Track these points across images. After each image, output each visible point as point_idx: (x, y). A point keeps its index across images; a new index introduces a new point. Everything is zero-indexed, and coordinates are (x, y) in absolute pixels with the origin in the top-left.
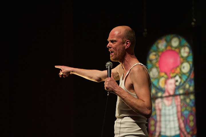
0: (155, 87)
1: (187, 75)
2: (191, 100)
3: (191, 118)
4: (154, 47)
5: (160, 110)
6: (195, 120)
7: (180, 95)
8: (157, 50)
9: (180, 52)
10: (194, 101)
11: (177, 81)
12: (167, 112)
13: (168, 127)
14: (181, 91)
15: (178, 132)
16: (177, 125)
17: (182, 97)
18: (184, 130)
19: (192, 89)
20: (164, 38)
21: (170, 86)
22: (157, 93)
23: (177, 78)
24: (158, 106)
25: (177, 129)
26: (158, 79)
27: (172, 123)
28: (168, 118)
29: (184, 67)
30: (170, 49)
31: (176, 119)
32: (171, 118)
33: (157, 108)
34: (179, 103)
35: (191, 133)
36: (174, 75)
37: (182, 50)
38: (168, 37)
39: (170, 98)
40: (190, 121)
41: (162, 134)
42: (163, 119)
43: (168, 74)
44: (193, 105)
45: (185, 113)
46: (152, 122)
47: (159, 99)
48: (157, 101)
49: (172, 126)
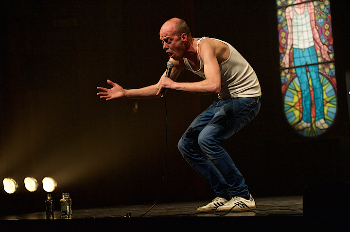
2: (325, 6)
3: (327, 26)
5: (291, 20)
6: (331, 29)
10: (329, 7)
12: (299, 21)
13: (301, 38)
15: (312, 44)
16: (311, 35)
18: (318, 41)
22: (287, 1)
24: (289, 16)
27: (305, 33)
28: (300, 28)
31: (310, 28)
32: (305, 28)
33: (288, 18)
34: (313, 11)
35: (326, 43)
39: (303, 5)
40: (326, 30)
42: (294, 30)
44: (327, 12)
45: (319, 21)
46: (283, 35)
47: (290, 8)
48: (287, 10)
49: (306, 37)
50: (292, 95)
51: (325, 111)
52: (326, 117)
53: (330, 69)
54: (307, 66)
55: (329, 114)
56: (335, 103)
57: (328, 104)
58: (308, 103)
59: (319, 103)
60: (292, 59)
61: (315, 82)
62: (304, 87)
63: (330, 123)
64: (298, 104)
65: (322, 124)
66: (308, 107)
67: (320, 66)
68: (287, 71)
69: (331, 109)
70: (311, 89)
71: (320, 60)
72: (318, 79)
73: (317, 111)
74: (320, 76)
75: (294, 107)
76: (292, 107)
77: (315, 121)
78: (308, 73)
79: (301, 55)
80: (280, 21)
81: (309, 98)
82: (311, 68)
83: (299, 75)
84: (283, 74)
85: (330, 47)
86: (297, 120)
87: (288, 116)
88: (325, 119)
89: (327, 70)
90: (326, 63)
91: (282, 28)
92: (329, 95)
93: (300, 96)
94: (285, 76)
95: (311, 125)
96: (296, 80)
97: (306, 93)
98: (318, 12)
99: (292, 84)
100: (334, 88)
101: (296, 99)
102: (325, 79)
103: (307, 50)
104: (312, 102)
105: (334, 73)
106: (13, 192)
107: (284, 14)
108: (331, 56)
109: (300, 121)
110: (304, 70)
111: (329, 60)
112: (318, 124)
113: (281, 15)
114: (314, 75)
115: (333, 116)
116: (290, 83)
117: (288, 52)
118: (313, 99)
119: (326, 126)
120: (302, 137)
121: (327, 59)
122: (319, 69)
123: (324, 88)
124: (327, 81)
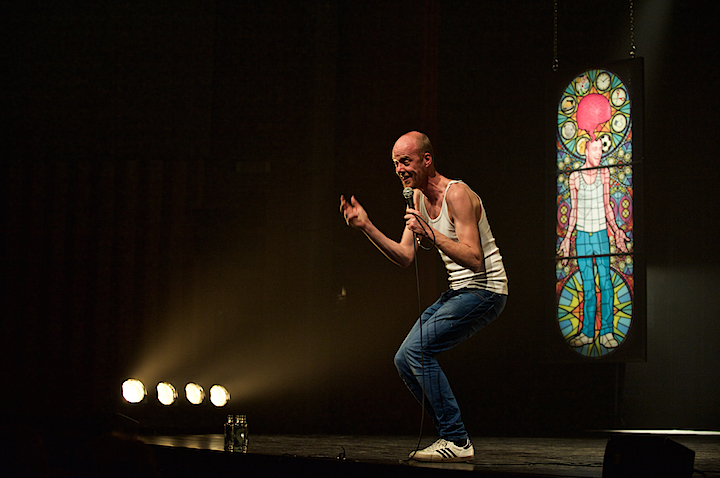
0: (571, 153)
1: (622, 135)
2: (625, 175)
3: (626, 204)
4: (570, 89)
5: (577, 191)
6: (631, 208)
7: (609, 167)
8: (575, 94)
9: (611, 98)
10: (630, 177)
11: (605, 144)
12: (588, 193)
13: (589, 217)
14: (611, 162)
15: (604, 227)
16: (603, 215)
17: (612, 170)
18: (612, 223)
19: (628, 157)
20: (586, 75)
21: (594, 152)
22: (572, 163)
23: (606, 139)
24: (574, 184)
25: (604, 220)
26: (576, 139)
27: (595, 211)
28: (588, 203)
29: (616, 122)
30: (595, 93)
31: (602, 204)
32: (595, 205)
33: (572, 187)
34: (607, 180)
36: (601, 134)
37: (615, 95)
38: (593, 73)
40: (624, 209)
41: (578, 228)
42: (580, 205)
43: (591, 133)
44: (628, 183)
45: (616, 195)
46: (564, 210)
47: (576, 173)
48: (572, 176)
49: (595, 217)
50: (570, 297)
51: (615, 323)
52: (616, 331)
53: (626, 264)
54: (594, 256)
55: (620, 327)
56: (630, 312)
57: (620, 313)
58: (592, 309)
59: (608, 310)
60: (573, 246)
61: (603, 280)
62: (588, 286)
63: (621, 339)
64: (577, 310)
65: (608, 340)
66: (592, 315)
67: (613, 259)
68: (565, 261)
69: (623, 321)
70: (598, 290)
71: (613, 250)
72: (608, 277)
73: (604, 322)
74: (612, 272)
75: (571, 313)
76: (569, 313)
77: (599, 335)
78: (595, 268)
79: (587, 242)
80: (562, 191)
81: (594, 303)
82: (599, 261)
83: (582, 270)
84: (560, 266)
85: (628, 234)
86: (575, 332)
87: (562, 325)
88: (613, 334)
89: (622, 265)
90: (620, 255)
91: (563, 201)
92: (622, 300)
93: (581, 299)
94: (563, 269)
95: (594, 341)
96: (578, 275)
97: (590, 295)
98: (615, 184)
99: (571, 280)
100: (630, 292)
101: (575, 303)
102: (618, 277)
103: (595, 235)
104: (596, 308)
105: (631, 271)
106: (169, 403)
107: (566, 182)
108: (629, 245)
109: (578, 334)
110: (589, 261)
111: (626, 251)
112: (604, 340)
113: (564, 182)
114: (603, 271)
115: (625, 330)
116: (568, 280)
117: (569, 235)
118: (599, 304)
119: (614, 344)
120: (580, 356)
121: (623, 249)
122: (610, 263)
123: (616, 290)
124: (621, 281)
